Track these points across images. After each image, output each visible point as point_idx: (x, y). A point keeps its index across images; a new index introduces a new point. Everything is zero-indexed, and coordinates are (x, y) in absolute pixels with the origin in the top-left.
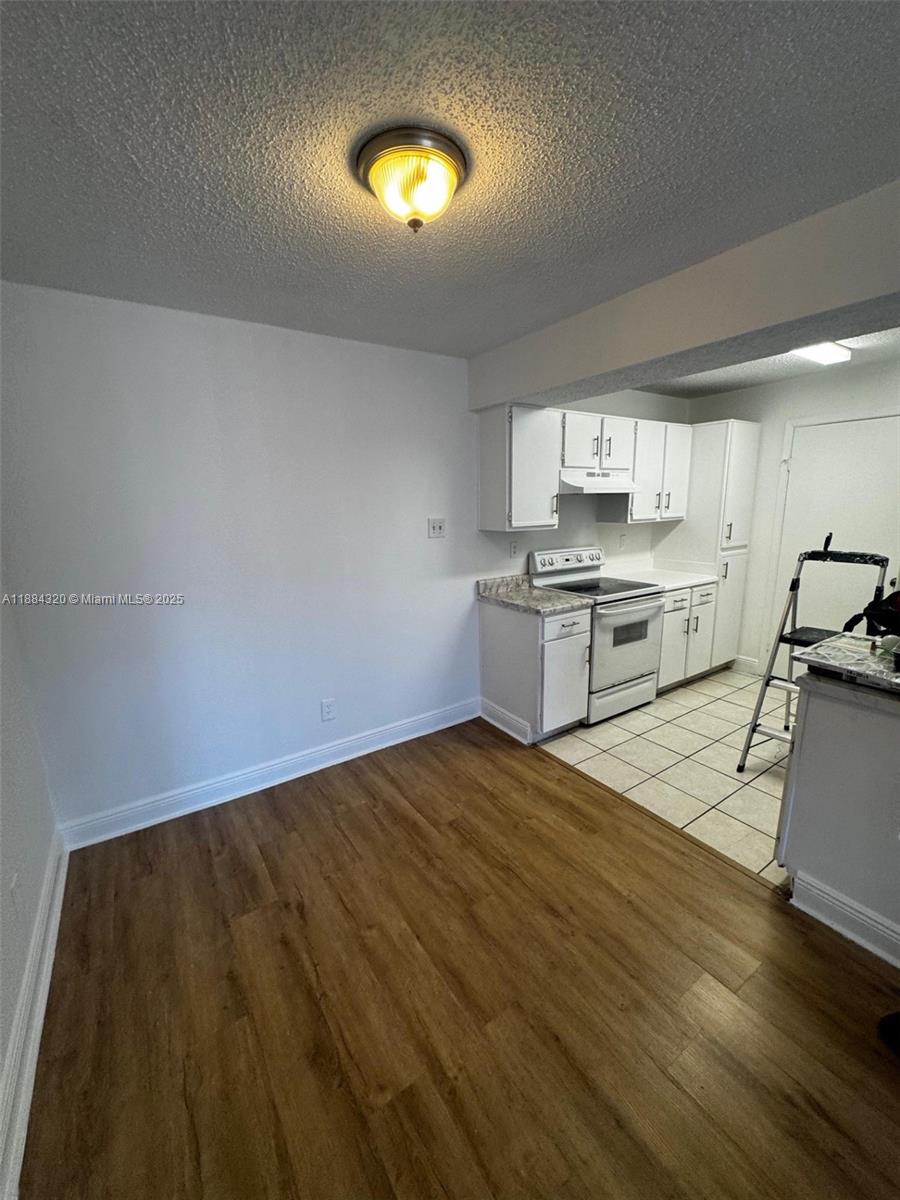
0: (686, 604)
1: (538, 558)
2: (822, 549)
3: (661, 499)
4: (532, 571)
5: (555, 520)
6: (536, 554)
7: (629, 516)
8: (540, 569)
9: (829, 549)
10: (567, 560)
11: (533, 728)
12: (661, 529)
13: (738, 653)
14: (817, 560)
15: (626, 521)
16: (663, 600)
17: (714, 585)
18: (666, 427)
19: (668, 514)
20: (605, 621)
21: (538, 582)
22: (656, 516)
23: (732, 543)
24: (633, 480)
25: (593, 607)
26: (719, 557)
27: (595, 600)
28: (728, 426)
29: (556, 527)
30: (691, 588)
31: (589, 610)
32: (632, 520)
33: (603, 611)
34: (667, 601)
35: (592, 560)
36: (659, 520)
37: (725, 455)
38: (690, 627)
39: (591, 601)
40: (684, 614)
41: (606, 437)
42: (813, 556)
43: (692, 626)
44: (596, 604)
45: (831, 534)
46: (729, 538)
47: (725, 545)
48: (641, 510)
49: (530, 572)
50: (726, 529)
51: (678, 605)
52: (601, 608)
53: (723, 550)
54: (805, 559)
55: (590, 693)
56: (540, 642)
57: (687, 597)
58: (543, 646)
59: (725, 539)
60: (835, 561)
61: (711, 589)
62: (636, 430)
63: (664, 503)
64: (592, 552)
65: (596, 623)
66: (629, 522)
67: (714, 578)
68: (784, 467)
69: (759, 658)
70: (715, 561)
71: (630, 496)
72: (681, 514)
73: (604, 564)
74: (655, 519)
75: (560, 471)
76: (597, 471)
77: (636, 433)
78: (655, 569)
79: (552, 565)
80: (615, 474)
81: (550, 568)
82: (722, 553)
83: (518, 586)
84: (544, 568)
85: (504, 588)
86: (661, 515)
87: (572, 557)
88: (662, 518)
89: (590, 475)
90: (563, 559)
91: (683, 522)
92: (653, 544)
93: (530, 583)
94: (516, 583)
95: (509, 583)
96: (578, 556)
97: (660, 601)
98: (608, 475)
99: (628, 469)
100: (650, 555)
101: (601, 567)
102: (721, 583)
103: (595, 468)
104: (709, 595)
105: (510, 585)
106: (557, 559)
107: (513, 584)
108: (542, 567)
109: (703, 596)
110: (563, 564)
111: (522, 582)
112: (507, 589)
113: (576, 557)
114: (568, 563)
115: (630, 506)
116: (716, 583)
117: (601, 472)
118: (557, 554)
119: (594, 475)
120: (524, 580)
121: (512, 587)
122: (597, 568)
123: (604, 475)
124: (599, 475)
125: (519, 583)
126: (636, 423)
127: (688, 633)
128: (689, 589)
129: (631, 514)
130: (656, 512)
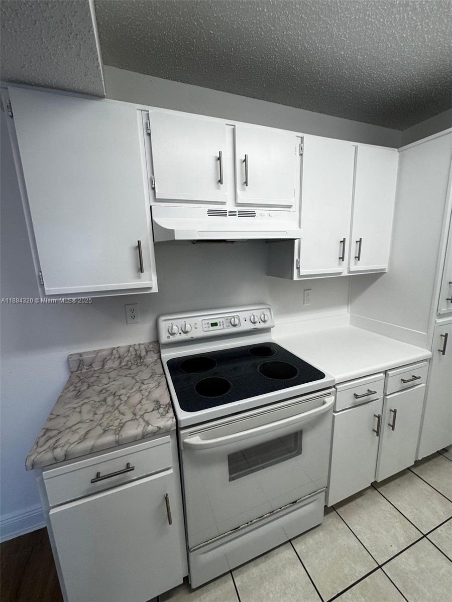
0: (376, 396)
1: (164, 325)
3: (348, 249)
5: (150, 281)
6: (161, 319)
7: (295, 271)
8: (166, 338)
10: (213, 325)
15: (292, 277)
17: (425, 364)
18: (356, 147)
19: (362, 266)
24: (300, 227)
26: (433, 325)
30: (385, 372)
31: (169, 438)
32: (299, 276)
35: (254, 323)
36: (345, 274)
38: (383, 424)
40: (372, 408)
43: (387, 421)
44: (180, 428)
47: (443, 309)
48: (315, 261)
49: (158, 341)
50: (446, 288)
51: (363, 398)
53: (440, 316)
55: (188, 550)
57: (377, 387)
61: (416, 371)
62: (301, 149)
63: (352, 252)
64: (255, 313)
65: (184, 456)
66: (296, 278)
67: (425, 354)
70: (428, 331)
71: (296, 242)
72: (383, 266)
73: (274, 327)
74: (340, 273)
75: (151, 206)
76: (229, 207)
77: (301, 155)
78: (351, 326)
79: (186, 332)
80: (266, 213)
81: (184, 337)
82: (440, 321)
83: (140, 357)
84: (171, 337)
85: (115, 363)
86: (349, 268)
87: (221, 320)
88: (350, 272)
89: (211, 213)
90: (208, 324)
91: (385, 274)
92: (350, 299)
93: (159, 354)
94: (138, 353)
95: (123, 355)
96: (231, 319)
97: (324, 403)
98: (252, 214)
99: (290, 207)
100: (346, 310)
101: (272, 328)
102: (435, 361)
103: (223, 203)
104: (415, 378)
105: (125, 357)
106: (196, 324)
107: (132, 355)
108: (169, 335)
109: (404, 381)
110: (207, 329)
111: (147, 352)
112: (120, 363)
113: (229, 321)
114: (215, 327)
115: (296, 257)
116: (429, 360)
117: (237, 209)
118: (198, 318)
119: (222, 213)
120: (151, 351)
121: (128, 361)
122: (267, 330)
123: (242, 214)
124: (232, 214)
125: (143, 354)
126: (302, 138)
127: (378, 432)
128: (382, 375)
129: (298, 268)
130: (340, 264)
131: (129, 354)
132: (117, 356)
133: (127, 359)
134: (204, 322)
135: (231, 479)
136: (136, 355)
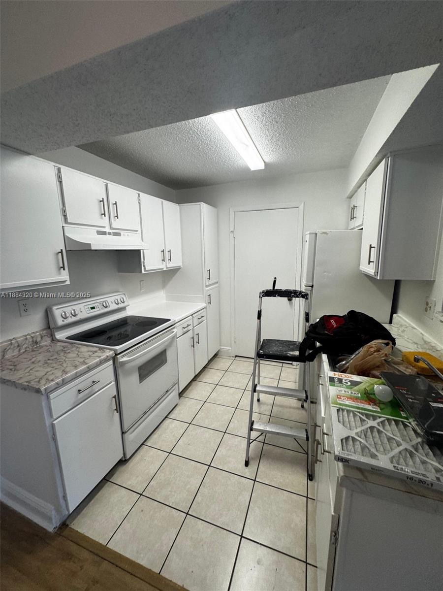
0: (190, 327)
1: (58, 312)
2: (272, 288)
3: (165, 255)
4: (52, 326)
5: (65, 276)
6: (54, 308)
7: (143, 268)
8: (60, 322)
9: (275, 288)
10: (93, 308)
11: (58, 510)
12: (168, 275)
13: (220, 346)
14: (271, 296)
15: (141, 272)
16: (175, 330)
17: (205, 310)
18: (162, 202)
19: (171, 265)
20: (128, 366)
21: (61, 335)
22: (163, 266)
23: (211, 282)
24: (142, 240)
25: (114, 358)
26: (205, 291)
27: (115, 350)
28: (200, 206)
29: (68, 283)
30: (192, 315)
31: (111, 362)
32: (145, 270)
33: (125, 359)
34: (177, 331)
35: (118, 304)
36: (165, 269)
37: (201, 227)
38: (195, 341)
39: (112, 353)
40: (190, 334)
41: (112, 201)
42: (268, 293)
43: (196, 340)
44: (116, 355)
45: (275, 278)
46: (209, 278)
47: (207, 284)
48: (151, 262)
49: (50, 327)
50: (207, 273)
51: (186, 329)
52: (123, 356)
53: (207, 286)
54: (263, 296)
55: (123, 433)
56: (48, 423)
57: (190, 322)
58: (53, 426)
59: (207, 280)
60: (280, 297)
61: (203, 313)
62: (139, 200)
63: (167, 257)
64: (116, 297)
65: (120, 371)
66: (143, 272)
67: (204, 305)
68: (232, 235)
69: (231, 347)
70: (203, 295)
71: (142, 251)
72: (180, 264)
73: (129, 305)
74: (163, 269)
75: (63, 227)
76: (107, 230)
77: (139, 203)
78: (167, 302)
79: (75, 315)
80: (126, 234)
81: (74, 319)
82: (206, 289)
83: (36, 343)
84: (65, 320)
85: (15, 351)
86: (166, 266)
87: (96, 304)
88: (167, 268)
89: (99, 233)
90: (88, 308)
91: (181, 270)
92: (164, 285)
93: (51, 337)
94: (35, 340)
95: (22, 343)
96: (103, 303)
97: (173, 332)
98: (119, 234)
99: (137, 231)
100: (162, 292)
101: (127, 307)
102: (208, 307)
103: (104, 227)
104: (202, 317)
105: (23, 345)
106: (80, 309)
107: (29, 342)
108: (63, 319)
109: (199, 319)
110: (88, 312)
111: (42, 337)
112: (19, 351)
113: (102, 304)
114: (93, 310)
115: (142, 260)
116: (205, 308)
117: (111, 231)
118: (81, 305)
119: (104, 233)
120: (45, 336)
121: (26, 348)
122: (124, 309)
123: (115, 234)
124: (110, 234)
125: (39, 339)
126: (139, 194)
127: (193, 346)
128: (191, 317)
129: (144, 266)
130: (163, 264)
131: (27, 342)
132: (16, 345)
133: (25, 346)
134: (86, 307)
135: (140, 383)
136: (33, 341)
